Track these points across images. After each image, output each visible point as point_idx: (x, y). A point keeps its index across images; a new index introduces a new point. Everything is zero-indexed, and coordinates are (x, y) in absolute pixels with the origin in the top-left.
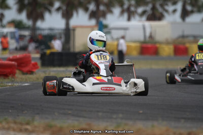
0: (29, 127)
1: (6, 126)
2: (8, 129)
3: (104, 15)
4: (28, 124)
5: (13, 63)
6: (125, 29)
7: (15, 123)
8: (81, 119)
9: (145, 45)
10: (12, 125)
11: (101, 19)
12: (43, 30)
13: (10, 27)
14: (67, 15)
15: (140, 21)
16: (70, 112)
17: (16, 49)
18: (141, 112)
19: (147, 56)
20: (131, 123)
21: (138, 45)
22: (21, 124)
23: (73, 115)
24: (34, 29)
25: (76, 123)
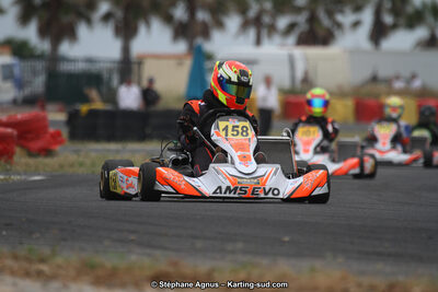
0: (44, 268)
3: (206, 34)
4: (42, 261)
5: (9, 130)
7: (16, 257)
8: (158, 253)
9: (292, 99)
10: (9, 262)
11: (199, 41)
12: (74, 61)
13: (2, 54)
14: (126, 31)
15: (283, 45)
16: (132, 237)
17: (15, 102)
18: (287, 239)
20: (265, 261)
23: (140, 244)
24: (54, 59)
25: (146, 261)
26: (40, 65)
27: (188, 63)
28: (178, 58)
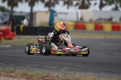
0: (13, 74)
2: (1, 75)
3: (53, 5)
6: (66, 14)
7: (5, 71)
10: (3, 73)
11: (52, 8)
14: (32, 4)
16: (36, 65)
18: (78, 66)
19: (78, 30)
21: (73, 23)
22: (8, 72)
23: (38, 67)
24: (12, 12)
25: (40, 72)
26: (8, 13)
27: (49, 14)
28: (46, 12)
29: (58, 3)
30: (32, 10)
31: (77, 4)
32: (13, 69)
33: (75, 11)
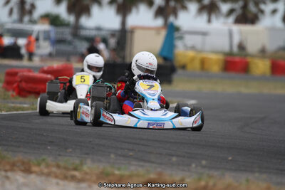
0: (76, 173)
1: (46, 171)
2: (48, 175)
4: (75, 169)
5: (49, 76)
6: (204, 34)
7: (58, 166)
9: (230, 59)
10: (54, 169)
12: (90, 29)
13: (43, 23)
15: (225, 23)
16: (131, 154)
17: (50, 55)
18: (230, 158)
19: (232, 74)
20: (216, 173)
21: (221, 57)
22: (67, 169)
23: (136, 159)
24: (77, 28)
25: (141, 171)
26: (67, 31)
27: (163, 33)
28: (157, 29)
29: (184, 8)
30: (123, 23)
31: (231, 11)
32: (77, 162)
33: (225, 28)
